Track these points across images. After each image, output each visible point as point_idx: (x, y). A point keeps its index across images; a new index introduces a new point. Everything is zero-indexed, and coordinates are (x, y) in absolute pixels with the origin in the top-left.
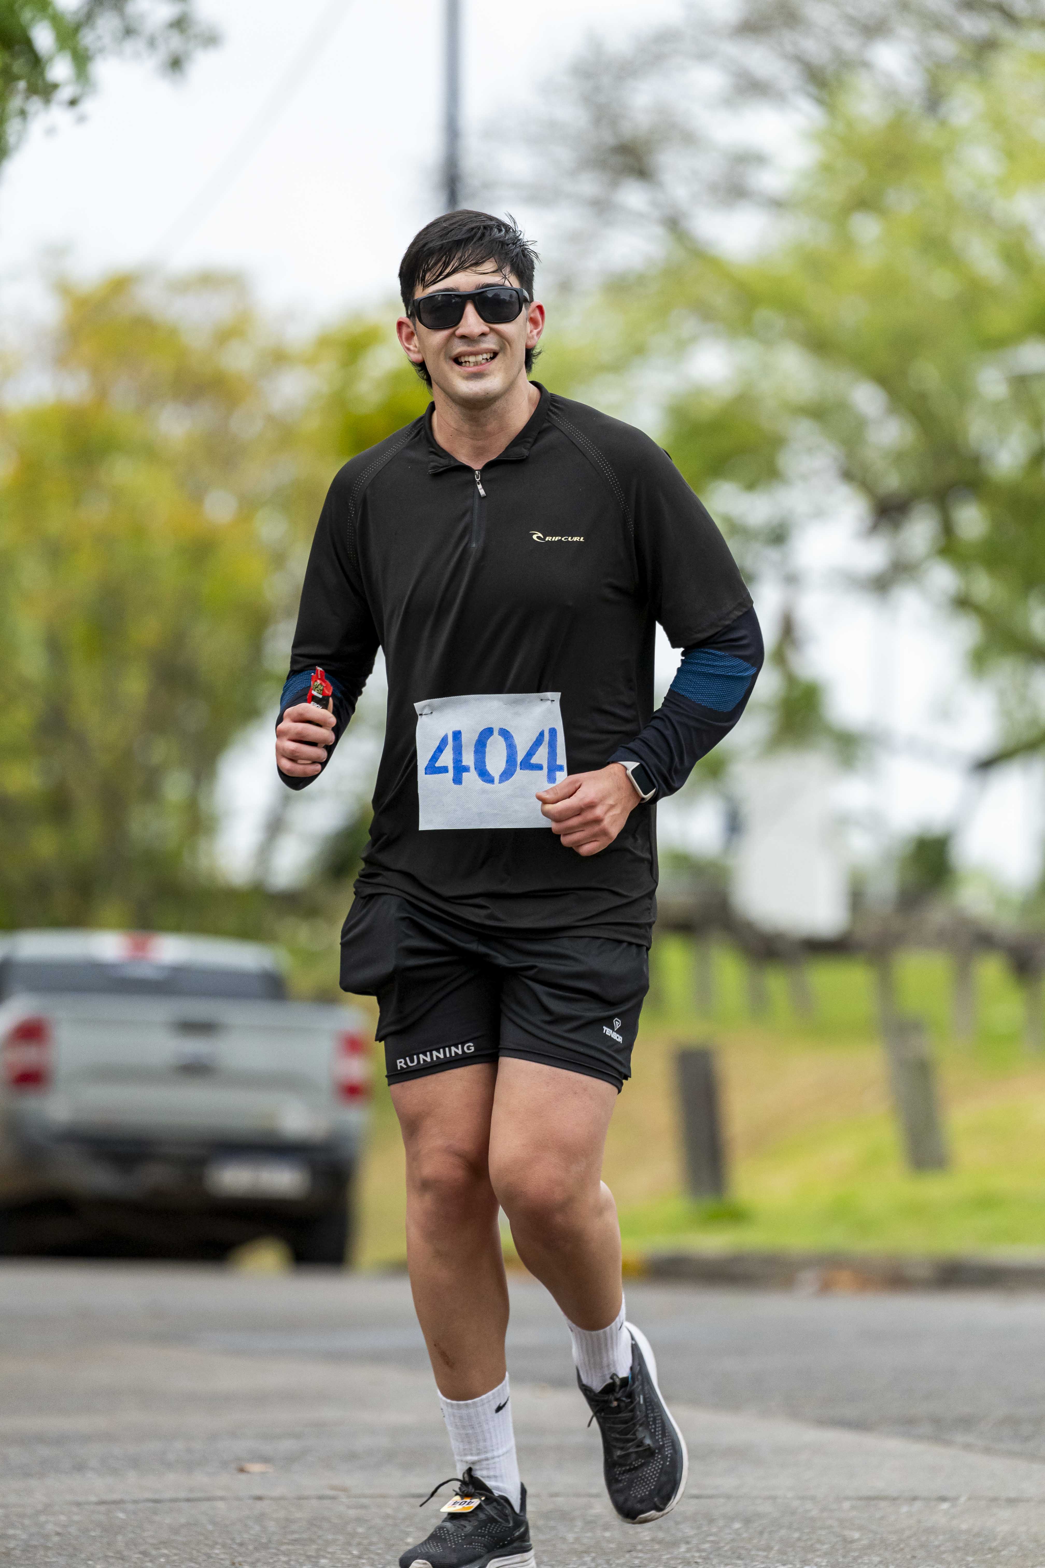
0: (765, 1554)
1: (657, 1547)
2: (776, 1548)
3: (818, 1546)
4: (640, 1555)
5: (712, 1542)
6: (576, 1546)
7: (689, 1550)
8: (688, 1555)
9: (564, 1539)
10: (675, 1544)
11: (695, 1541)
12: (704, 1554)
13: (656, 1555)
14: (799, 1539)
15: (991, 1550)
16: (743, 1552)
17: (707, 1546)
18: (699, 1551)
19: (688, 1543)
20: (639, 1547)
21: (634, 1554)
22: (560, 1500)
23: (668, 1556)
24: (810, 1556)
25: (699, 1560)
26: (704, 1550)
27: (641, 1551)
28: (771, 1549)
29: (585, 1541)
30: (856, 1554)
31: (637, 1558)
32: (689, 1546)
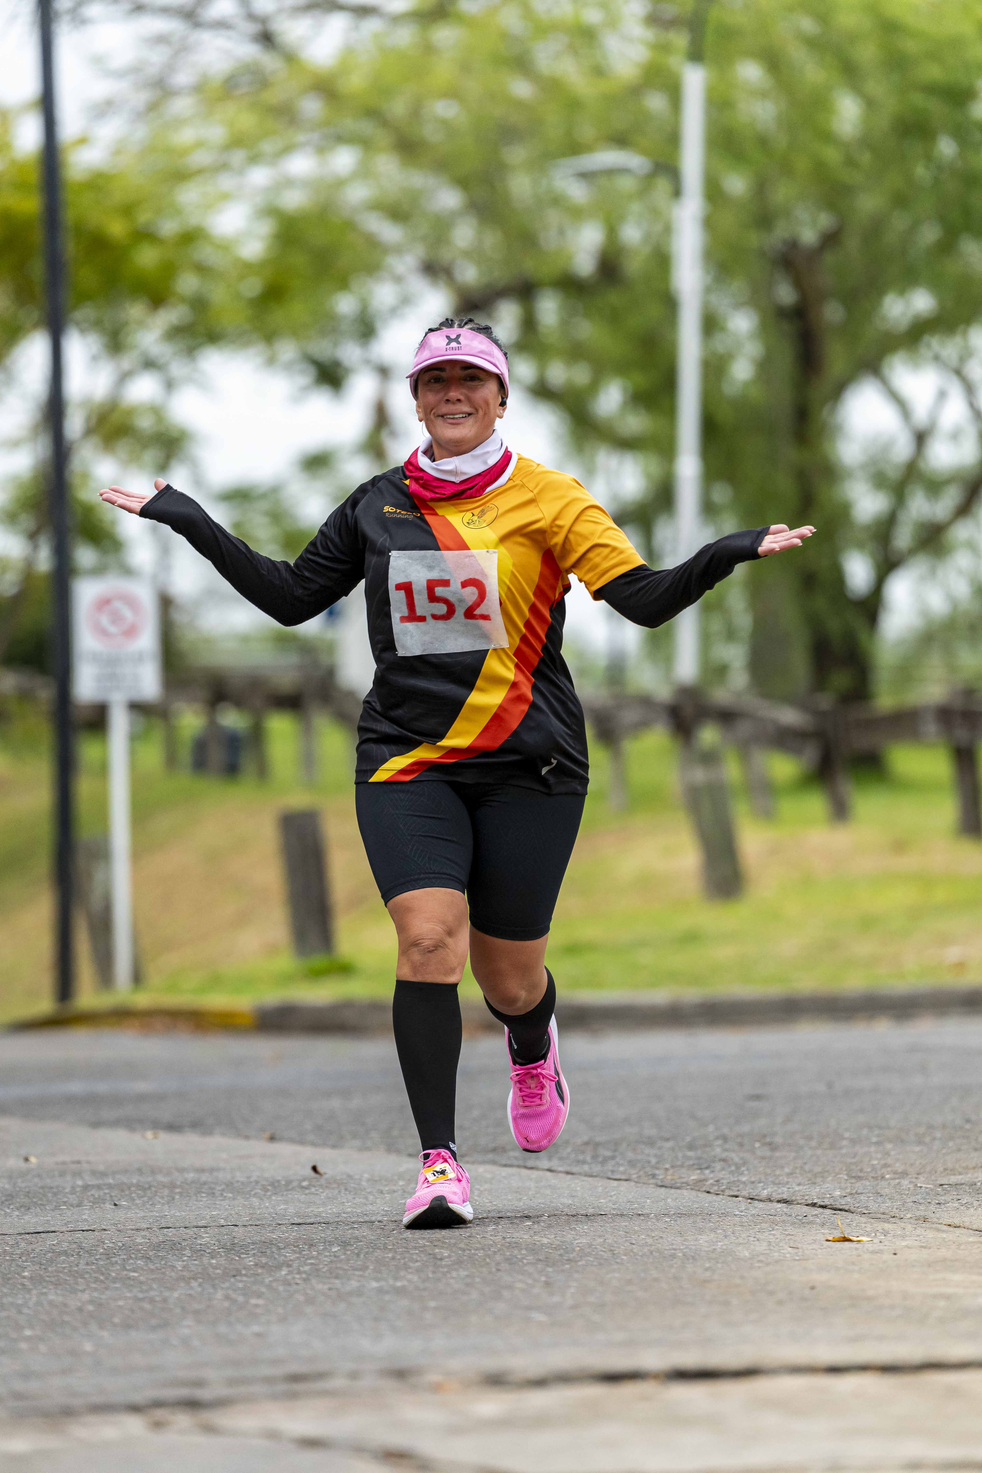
0: (361, 1273)
1: (260, 1271)
2: (371, 1267)
3: (411, 1265)
4: (244, 1279)
5: (312, 1264)
6: (185, 1273)
7: (290, 1273)
8: (289, 1277)
9: (173, 1267)
10: (279, 1267)
11: (295, 1265)
12: (304, 1276)
13: (259, 1278)
14: (393, 1258)
15: (569, 1260)
16: (341, 1272)
17: (307, 1268)
18: (299, 1273)
19: (289, 1266)
20: (244, 1272)
21: (238, 1278)
22: (170, 1232)
23: (271, 1279)
24: (402, 1273)
25: (298, 1281)
26: (305, 1272)
27: (245, 1275)
28: (367, 1268)
29: (193, 1268)
30: (445, 1270)
31: (241, 1281)
32: (290, 1269)
